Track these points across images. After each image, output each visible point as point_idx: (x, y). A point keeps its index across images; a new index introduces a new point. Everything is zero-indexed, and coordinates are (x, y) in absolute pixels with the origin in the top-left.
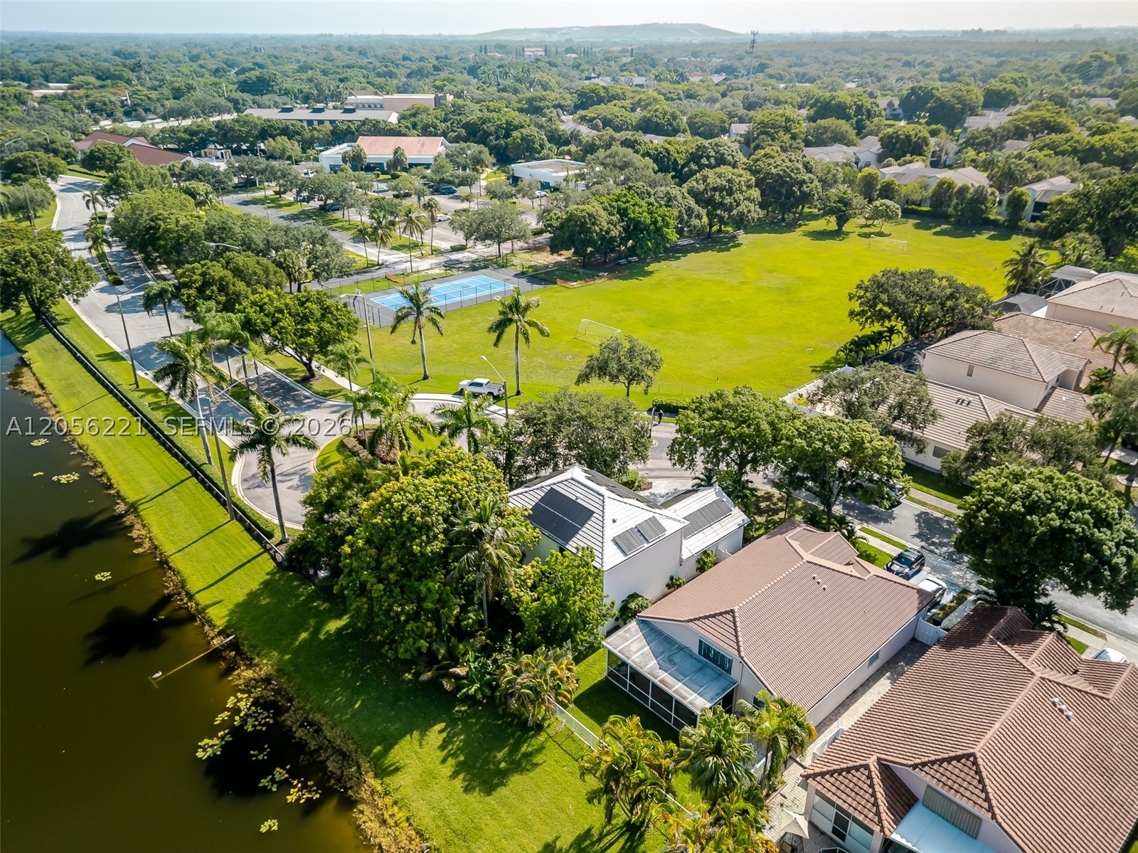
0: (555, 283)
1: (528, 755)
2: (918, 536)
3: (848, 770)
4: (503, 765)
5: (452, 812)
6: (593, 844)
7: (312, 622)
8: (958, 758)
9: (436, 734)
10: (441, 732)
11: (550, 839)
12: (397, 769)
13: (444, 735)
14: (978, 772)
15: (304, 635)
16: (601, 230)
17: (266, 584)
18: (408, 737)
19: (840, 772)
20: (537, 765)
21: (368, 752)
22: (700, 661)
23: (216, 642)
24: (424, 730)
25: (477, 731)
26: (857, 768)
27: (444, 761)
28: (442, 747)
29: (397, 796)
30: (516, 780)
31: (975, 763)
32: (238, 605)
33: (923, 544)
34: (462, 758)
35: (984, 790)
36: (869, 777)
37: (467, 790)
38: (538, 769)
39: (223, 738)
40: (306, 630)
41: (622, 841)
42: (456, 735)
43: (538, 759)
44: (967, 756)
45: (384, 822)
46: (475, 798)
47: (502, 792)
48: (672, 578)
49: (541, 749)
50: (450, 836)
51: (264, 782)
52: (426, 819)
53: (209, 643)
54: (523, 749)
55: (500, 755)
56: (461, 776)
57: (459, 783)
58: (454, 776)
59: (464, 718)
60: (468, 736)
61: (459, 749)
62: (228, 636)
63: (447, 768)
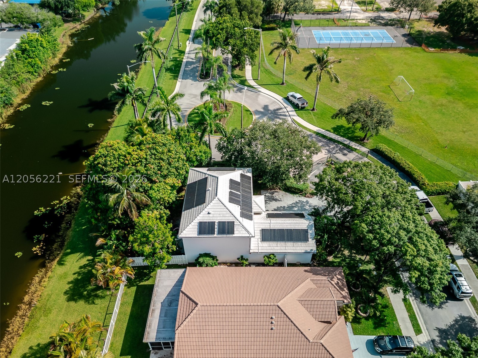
0: (420, 46)
1: (96, 296)
2: (440, 331)
4: (85, 293)
5: (53, 298)
9: (85, 260)
10: (88, 260)
12: (63, 264)
13: (88, 262)
16: (472, 17)
18: (79, 254)
20: (94, 303)
21: (67, 249)
24: (86, 255)
27: (74, 274)
28: (81, 268)
30: (81, 303)
33: (437, 339)
34: (79, 278)
37: (66, 293)
38: (93, 305)
39: (47, 211)
42: (89, 266)
43: (97, 301)
45: (40, 282)
46: (63, 299)
47: (72, 303)
48: (242, 257)
49: (102, 297)
51: (36, 237)
52: (46, 293)
54: (98, 293)
55: (90, 287)
56: (71, 285)
57: (67, 287)
58: (69, 283)
61: (83, 273)
63: (71, 278)
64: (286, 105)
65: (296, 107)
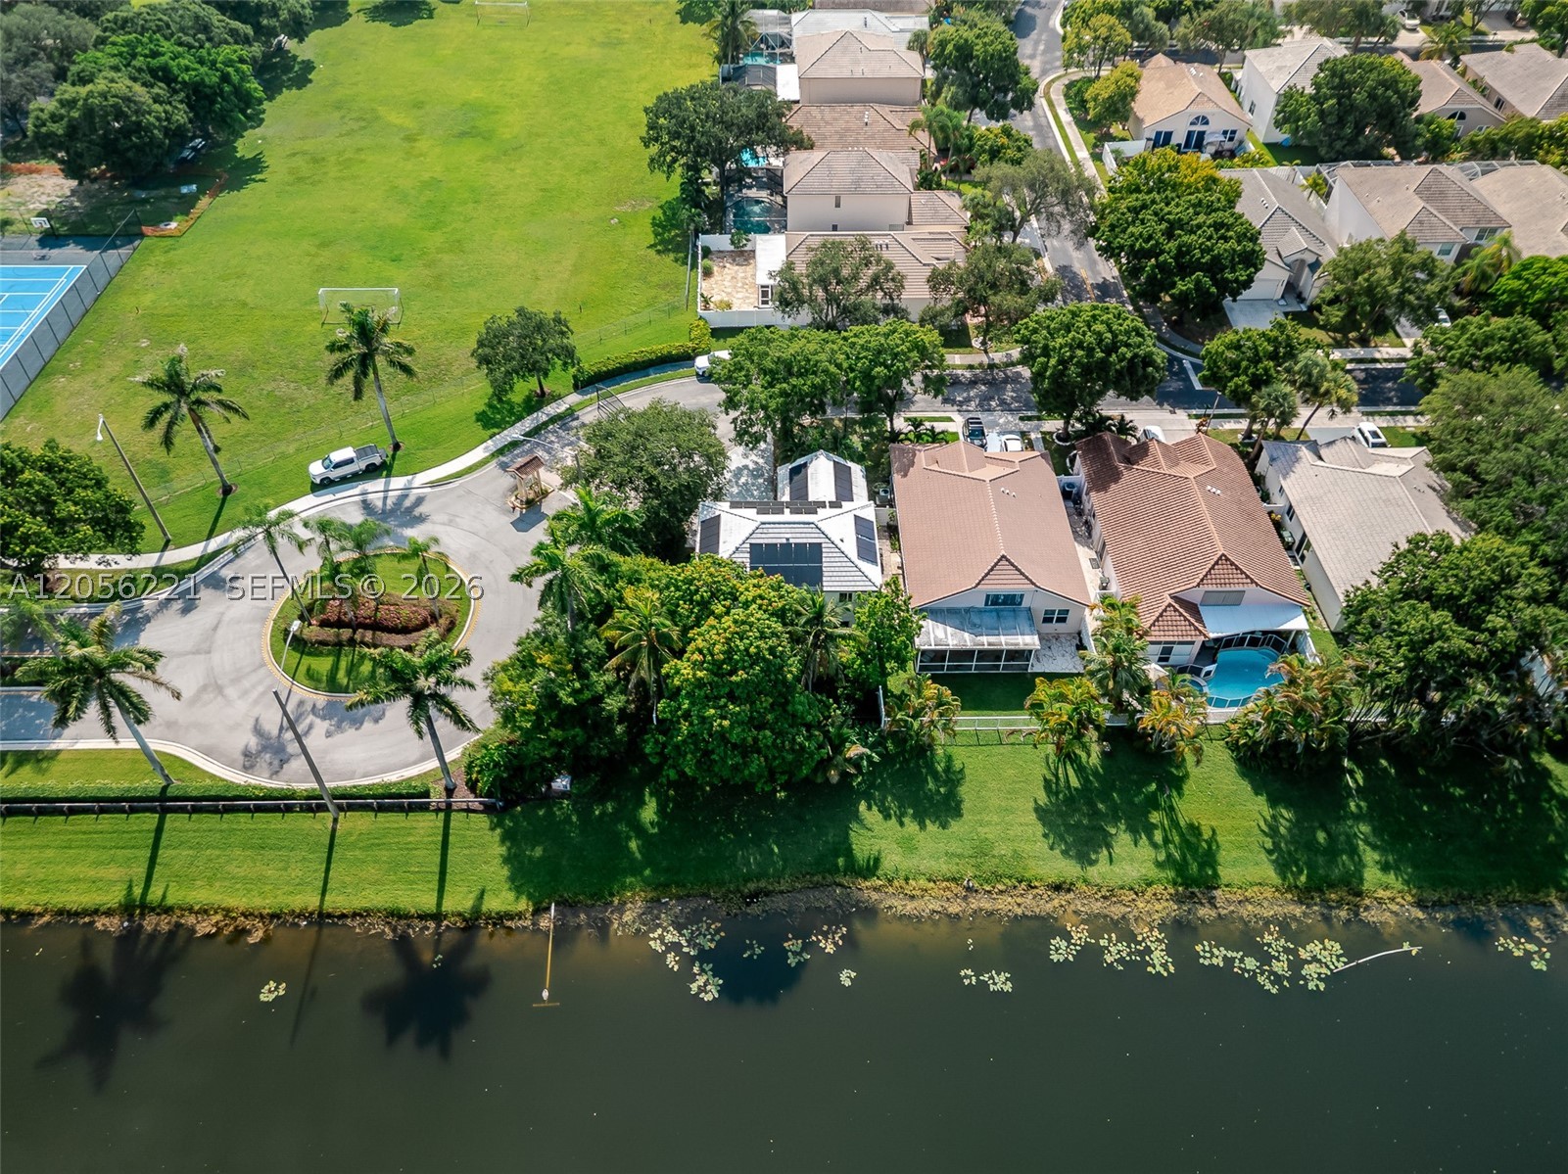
0: (142, 236)
1: (948, 769)
3: (1161, 615)
4: (942, 790)
5: (954, 847)
6: (1057, 784)
7: (623, 827)
8: (1217, 563)
9: (869, 814)
10: (869, 808)
11: (1032, 805)
12: (877, 860)
13: (875, 808)
14: (1232, 564)
15: (633, 845)
16: (157, 119)
17: (508, 837)
18: (852, 834)
19: (1157, 620)
20: (962, 770)
21: (837, 870)
22: (991, 611)
23: (546, 922)
24: (856, 816)
25: (893, 785)
26: (1165, 610)
27: (902, 824)
28: (887, 817)
29: (902, 874)
30: (964, 791)
31: (1227, 559)
32: (512, 879)
34: (911, 811)
35: (1242, 572)
36: (1176, 610)
37: (944, 826)
38: (967, 771)
39: (703, 971)
40: (629, 838)
41: (1069, 767)
42: (883, 800)
43: (957, 765)
44: (1220, 558)
45: (912, 897)
46: (955, 826)
47: (966, 806)
49: (949, 759)
50: (973, 861)
51: (792, 961)
52: (945, 867)
53: (537, 930)
54: (939, 769)
55: (931, 785)
56: (928, 822)
57: (932, 828)
58: (923, 826)
59: (872, 785)
60: (893, 795)
61: (899, 808)
62: (548, 909)
63: (911, 826)
64: (357, 491)
65: (372, 472)
